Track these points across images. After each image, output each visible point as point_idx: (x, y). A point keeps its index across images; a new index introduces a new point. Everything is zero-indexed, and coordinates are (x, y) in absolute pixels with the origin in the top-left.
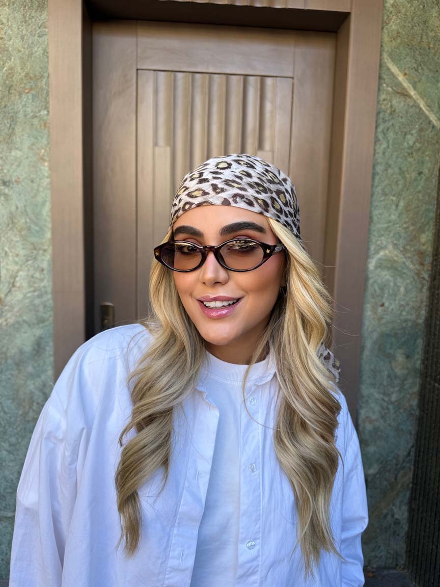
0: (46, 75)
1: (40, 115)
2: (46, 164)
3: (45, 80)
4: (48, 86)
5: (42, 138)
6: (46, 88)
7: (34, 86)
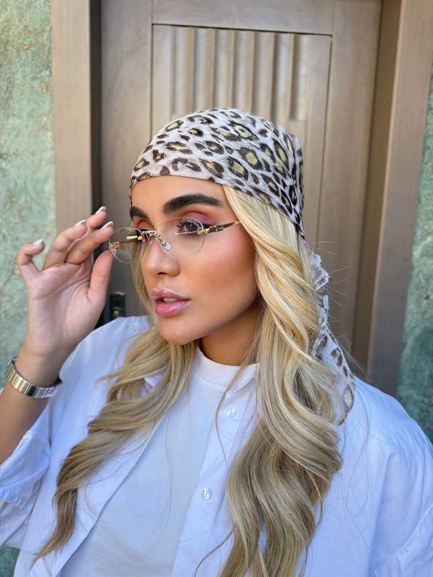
0: (48, 28)
1: (42, 76)
2: (49, 134)
3: (46, 35)
4: (51, 42)
5: (44, 102)
6: (48, 44)
7: (33, 43)
